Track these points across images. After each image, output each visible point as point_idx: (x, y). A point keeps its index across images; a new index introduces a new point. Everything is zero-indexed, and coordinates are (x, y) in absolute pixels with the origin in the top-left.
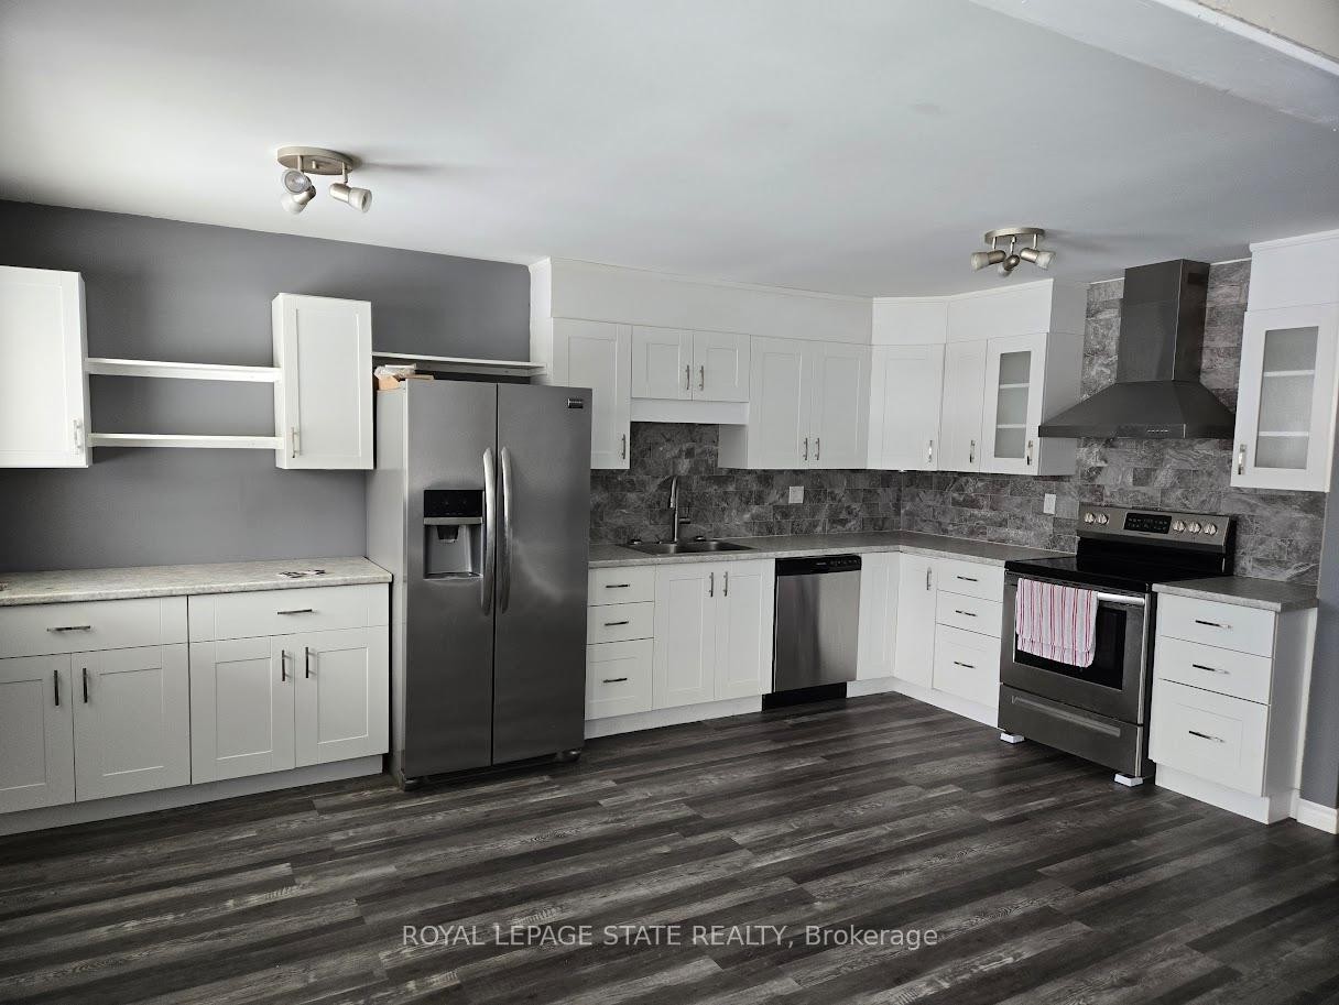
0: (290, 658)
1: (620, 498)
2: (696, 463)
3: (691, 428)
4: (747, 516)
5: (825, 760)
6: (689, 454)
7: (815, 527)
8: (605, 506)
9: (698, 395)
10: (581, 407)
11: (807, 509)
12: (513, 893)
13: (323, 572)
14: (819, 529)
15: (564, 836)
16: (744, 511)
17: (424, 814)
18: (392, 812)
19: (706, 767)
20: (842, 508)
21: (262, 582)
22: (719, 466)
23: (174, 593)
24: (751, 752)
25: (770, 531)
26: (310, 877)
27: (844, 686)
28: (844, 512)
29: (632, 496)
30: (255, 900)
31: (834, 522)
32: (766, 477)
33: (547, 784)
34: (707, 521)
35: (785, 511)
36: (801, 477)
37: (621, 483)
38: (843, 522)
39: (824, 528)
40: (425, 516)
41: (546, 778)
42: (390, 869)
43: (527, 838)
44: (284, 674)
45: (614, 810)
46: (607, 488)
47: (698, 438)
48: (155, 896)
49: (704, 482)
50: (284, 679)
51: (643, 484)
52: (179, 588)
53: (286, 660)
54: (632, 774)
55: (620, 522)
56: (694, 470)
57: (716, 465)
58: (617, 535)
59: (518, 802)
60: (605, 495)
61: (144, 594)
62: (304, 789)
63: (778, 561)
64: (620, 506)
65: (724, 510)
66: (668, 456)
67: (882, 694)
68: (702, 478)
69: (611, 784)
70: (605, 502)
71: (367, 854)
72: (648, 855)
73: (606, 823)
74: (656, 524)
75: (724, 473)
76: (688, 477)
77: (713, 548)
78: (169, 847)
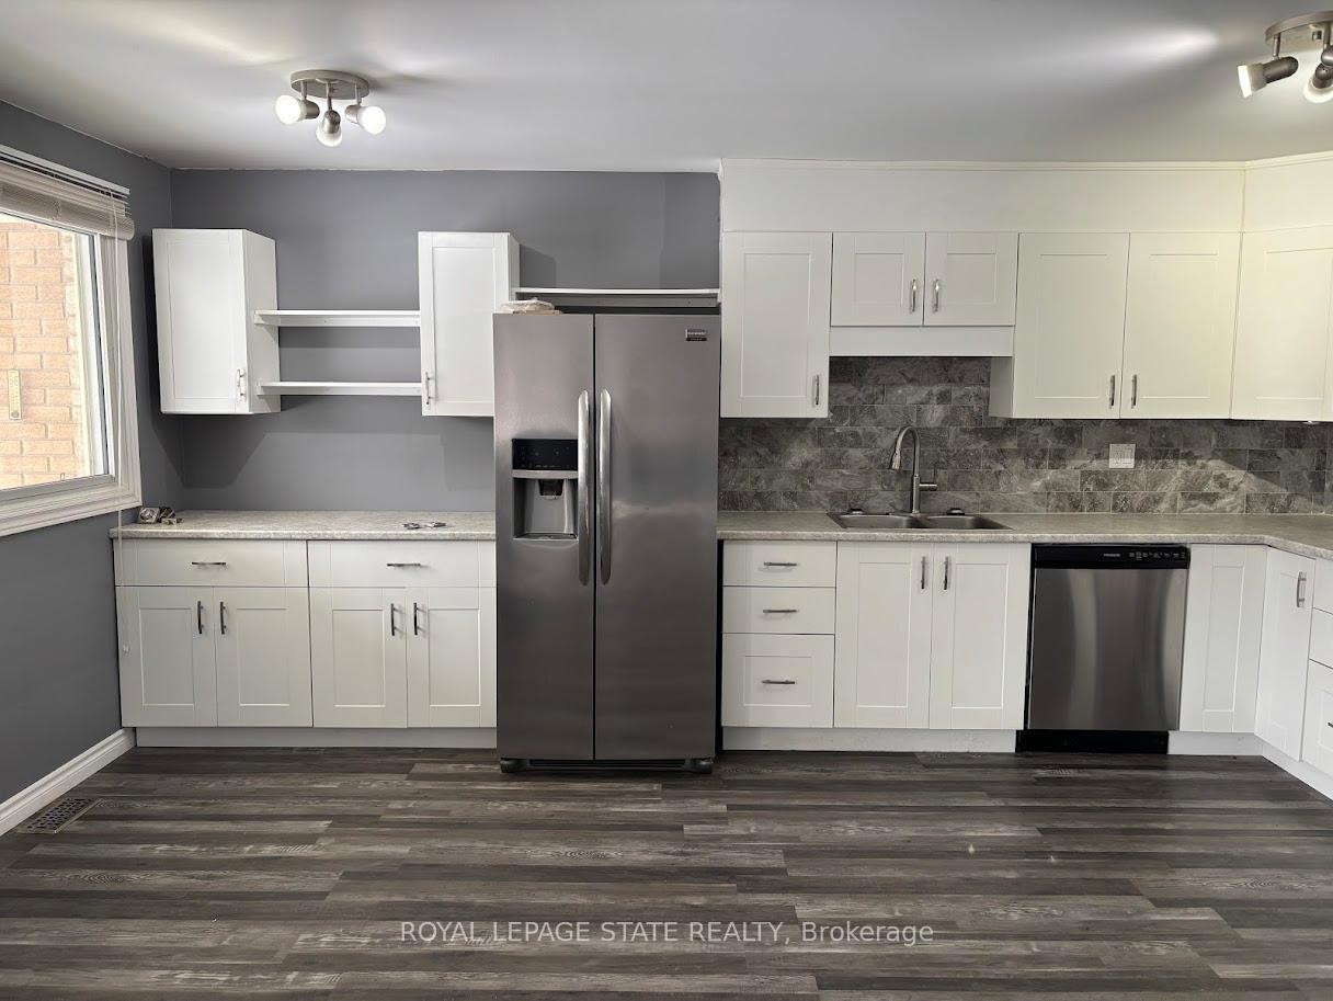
0: (400, 612)
1: (837, 454)
2: (954, 410)
3: (947, 363)
4: (1037, 484)
5: (1039, 835)
6: (944, 398)
7: (1157, 502)
8: (817, 464)
9: (931, 319)
10: (704, 340)
11: (1142, 477)
12: (483, 907)
13: (443, 525)
14: (1163, 506)
15: (605, 858)
16: (1031, 477)
17: (494, 800)
18: (473, 791)
19: (855, 812)
20: (1208, 477)
21: (373, 532)
22: (990, 415)
23: (293, 537)
24: (939, 803)
25: (1076, 506)
26: (333, 840)
27: (1165, 737)
28: (1211, 482)
29: (856, 454)
30: (269, 850)
31: (1193, 497)
32: (1071, 432)
33: (652, 794)
34: (971, 489)
35: (1103, 481)
36: (1130, 431)
37: (839, 436)
38: (1210, 498)
39: (1173, 507)
40: (514, 468)
41: (656, 787)
42: (403, 851)
43: (563, 849)
44: (393, 628)
45: (692, 841)
46: (820, 443)
47: (956, 377)
48: (205, 827)
49: (967, 437)
50: (393, 634)
51: (872, 437)
52: (297, 532)
53: (396, 614)
54: (758, 802)
55: (839, 485)
56: (951, 419)
57: (986, 413)
58: (834, 502)
59: (600, 807)
60: (818, 450)
61: (267, 536)
62: (421, 751)
63: (1035, 547)
64: (838, 465)
65: (998, 474)
66: (910, 400)
67: (1235, 757)
68: (964, 431)
69: (722, 808)
70: (818, 460)
71: (404, 828)
72: (672, 903)
73: (666, 853)
74: (892, 489)
75: (999, 425)
76: (941, 429)
77: (968, 524)
78: (264, 783)
